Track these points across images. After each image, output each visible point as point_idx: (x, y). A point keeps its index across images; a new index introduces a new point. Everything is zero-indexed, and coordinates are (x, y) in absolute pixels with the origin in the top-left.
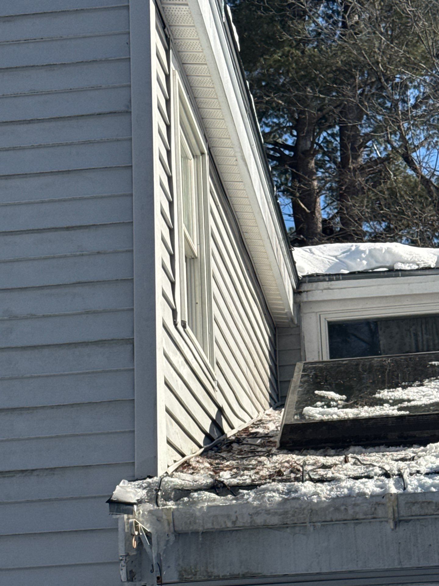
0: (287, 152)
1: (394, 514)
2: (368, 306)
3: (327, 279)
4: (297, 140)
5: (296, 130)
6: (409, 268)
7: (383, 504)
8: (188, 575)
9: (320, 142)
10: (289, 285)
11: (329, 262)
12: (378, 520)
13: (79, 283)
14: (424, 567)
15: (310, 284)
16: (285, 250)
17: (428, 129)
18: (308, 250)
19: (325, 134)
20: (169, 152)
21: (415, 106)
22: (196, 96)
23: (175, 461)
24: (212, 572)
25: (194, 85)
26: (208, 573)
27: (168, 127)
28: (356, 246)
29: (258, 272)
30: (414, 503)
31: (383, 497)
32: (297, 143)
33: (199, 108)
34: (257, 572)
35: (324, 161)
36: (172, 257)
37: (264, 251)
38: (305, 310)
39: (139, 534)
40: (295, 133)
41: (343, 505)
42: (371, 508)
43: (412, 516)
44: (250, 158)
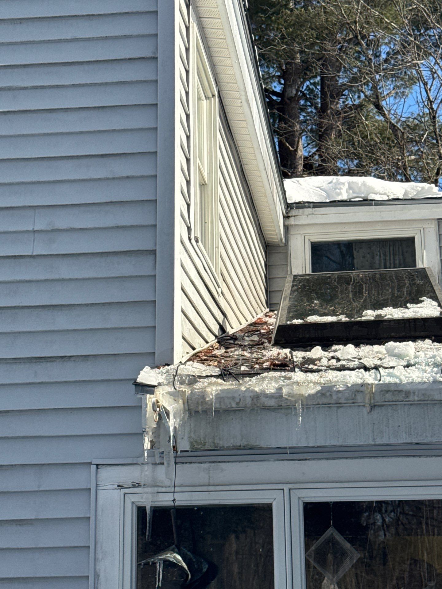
0: (275, 98)
1: (370, 399)
2: (344, 230)
3: (312, 206)
4: (284, 88)
5: (284, 79)
6: (381, 199)
7: (362, 392)
8: (198, 445)
9: (303, 90)
10: (280, 209)
11: (313, 192)
12: (356, 404)
13: (111, 202)
14: (393, 443)
15: (297, 210)
16: (277, 180)
17: (396, 80)
18: (296, 182)
19: (308, 83)
20: (187, 93)
21: (386, 61)
22: (210, 46)
23: (188, 353)
24: (218, 444)
25: (208, 36)
26: (215, 444)
27: (187, 72)
28: (336, 179)
29: (255, 198)
30: (387, 392)
31: (362, 386)
32: (284, 90)
33: (211, 56)
34: (255, 444)
35: (306, 106)
36: (188, 182)
37: (261, 180)
38: (292, 231)
39: (160, 410)
40: (283, 82)
41: (328, 391)
42: (352, 394)
43: (386, 402)
44: (252, 101)
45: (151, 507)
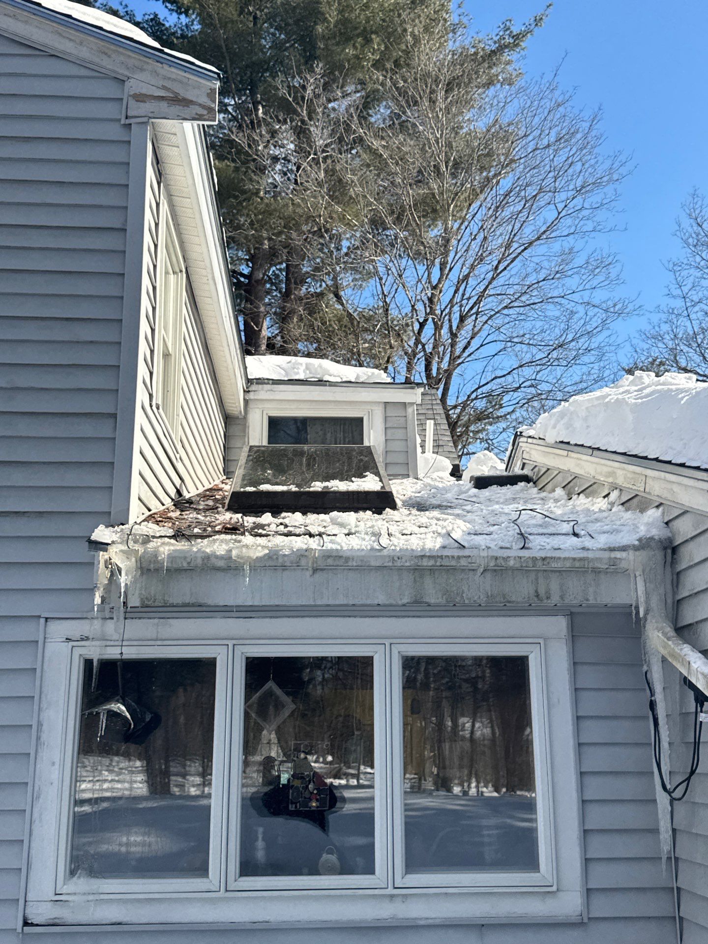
0: (242, 279)
1: (313, 563)
4: (252, 271)
5: (252, 263)
6: (335, 381)
7: (306, 556)
8: (149, 602)
9: (270, 274)
10: (241, 383)
12: (300, 567)
15: (257, 385)
16: (239, 356)
17: (355, 273)
18: (258, 359)
19: (274, 268)
20: (155, 266)
21: (347, 254)
22: (179, 224)
23: (143, 514)
24: (167, 601)
26: (165, 601)
27: (156, 246)
30: (329, 557)
31: (306, 551)
32: (251, 273)
35: (272, 290)
36: (152, 351)
38: (251, 405)
39: (112, 567)
40: (251, 265)
41: (275, 554)
42: (297, 558)
43: (327, 566)
45: (98, 660)
